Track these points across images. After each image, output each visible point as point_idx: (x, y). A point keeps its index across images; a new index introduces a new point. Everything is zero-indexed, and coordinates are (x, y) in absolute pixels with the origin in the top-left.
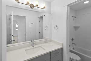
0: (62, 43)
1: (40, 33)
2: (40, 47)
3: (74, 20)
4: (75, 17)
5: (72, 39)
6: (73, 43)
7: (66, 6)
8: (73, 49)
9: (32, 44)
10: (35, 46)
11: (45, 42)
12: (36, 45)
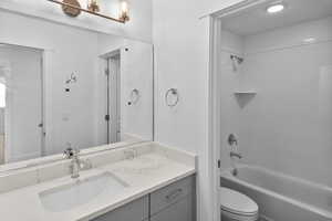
0: (194, 155)
1: (107, 118)
2: (107, 174)
3: (235, 69)
4: (241, 60)
5: (231, 140)
6: (232, 154)
7: (208, 18)
8: (235, 174)
9: (72, 167)
10: (83, 175)
11: (130, 156)
12: (91, 167)
